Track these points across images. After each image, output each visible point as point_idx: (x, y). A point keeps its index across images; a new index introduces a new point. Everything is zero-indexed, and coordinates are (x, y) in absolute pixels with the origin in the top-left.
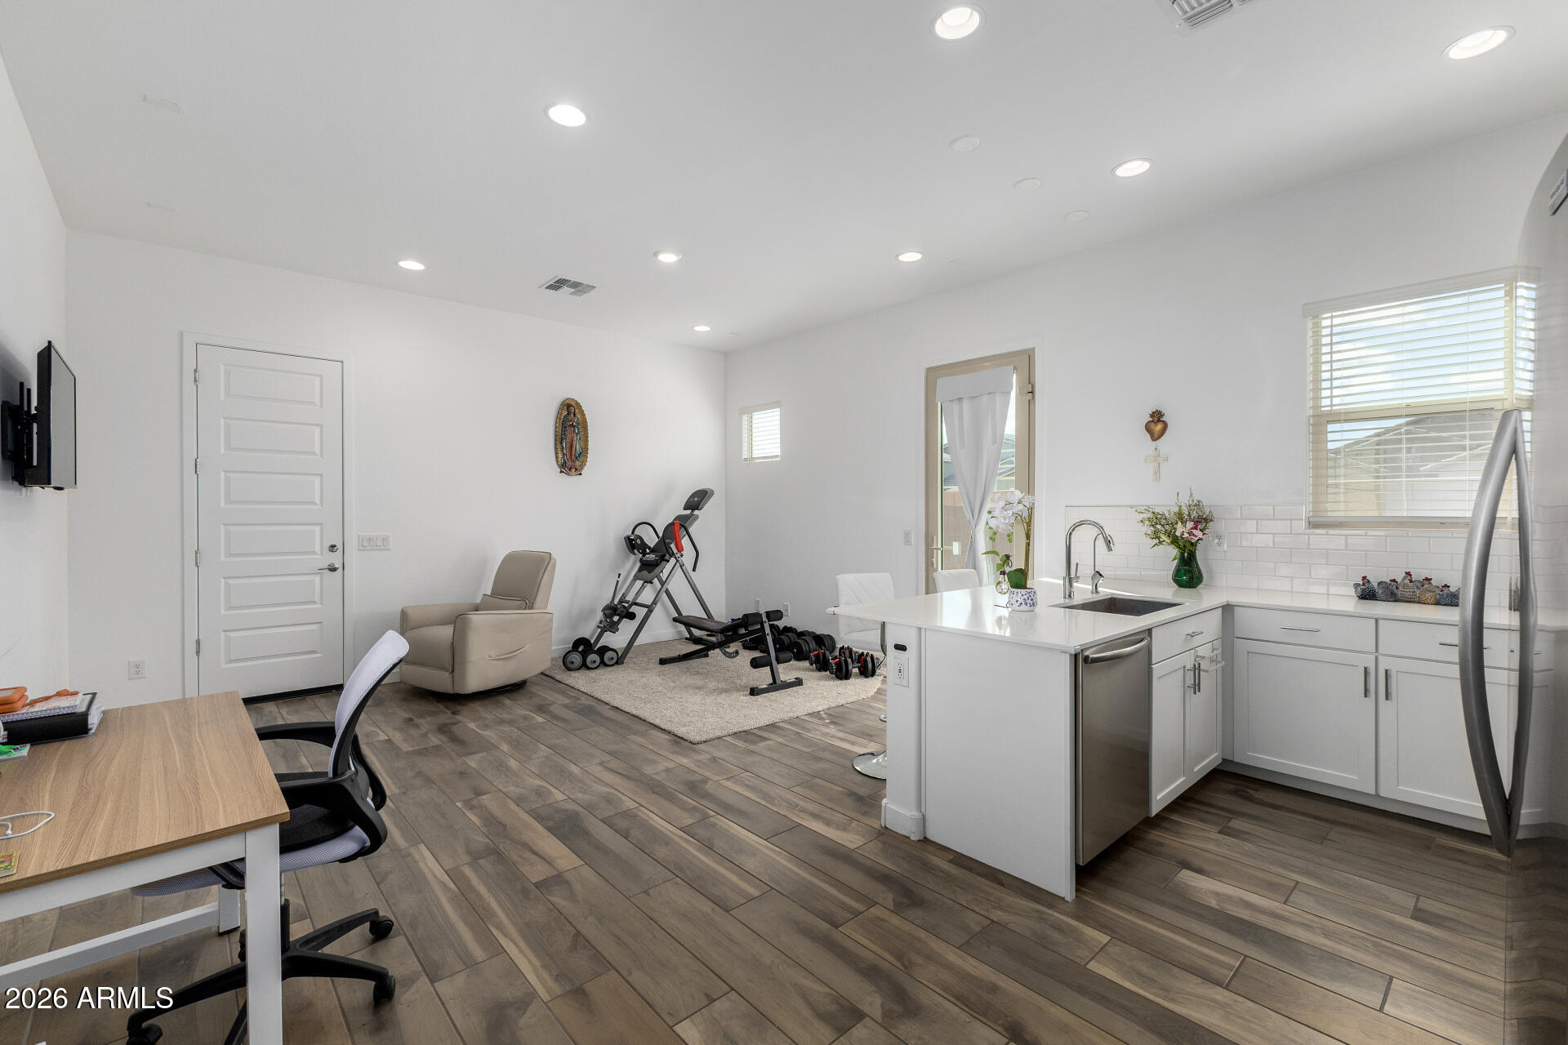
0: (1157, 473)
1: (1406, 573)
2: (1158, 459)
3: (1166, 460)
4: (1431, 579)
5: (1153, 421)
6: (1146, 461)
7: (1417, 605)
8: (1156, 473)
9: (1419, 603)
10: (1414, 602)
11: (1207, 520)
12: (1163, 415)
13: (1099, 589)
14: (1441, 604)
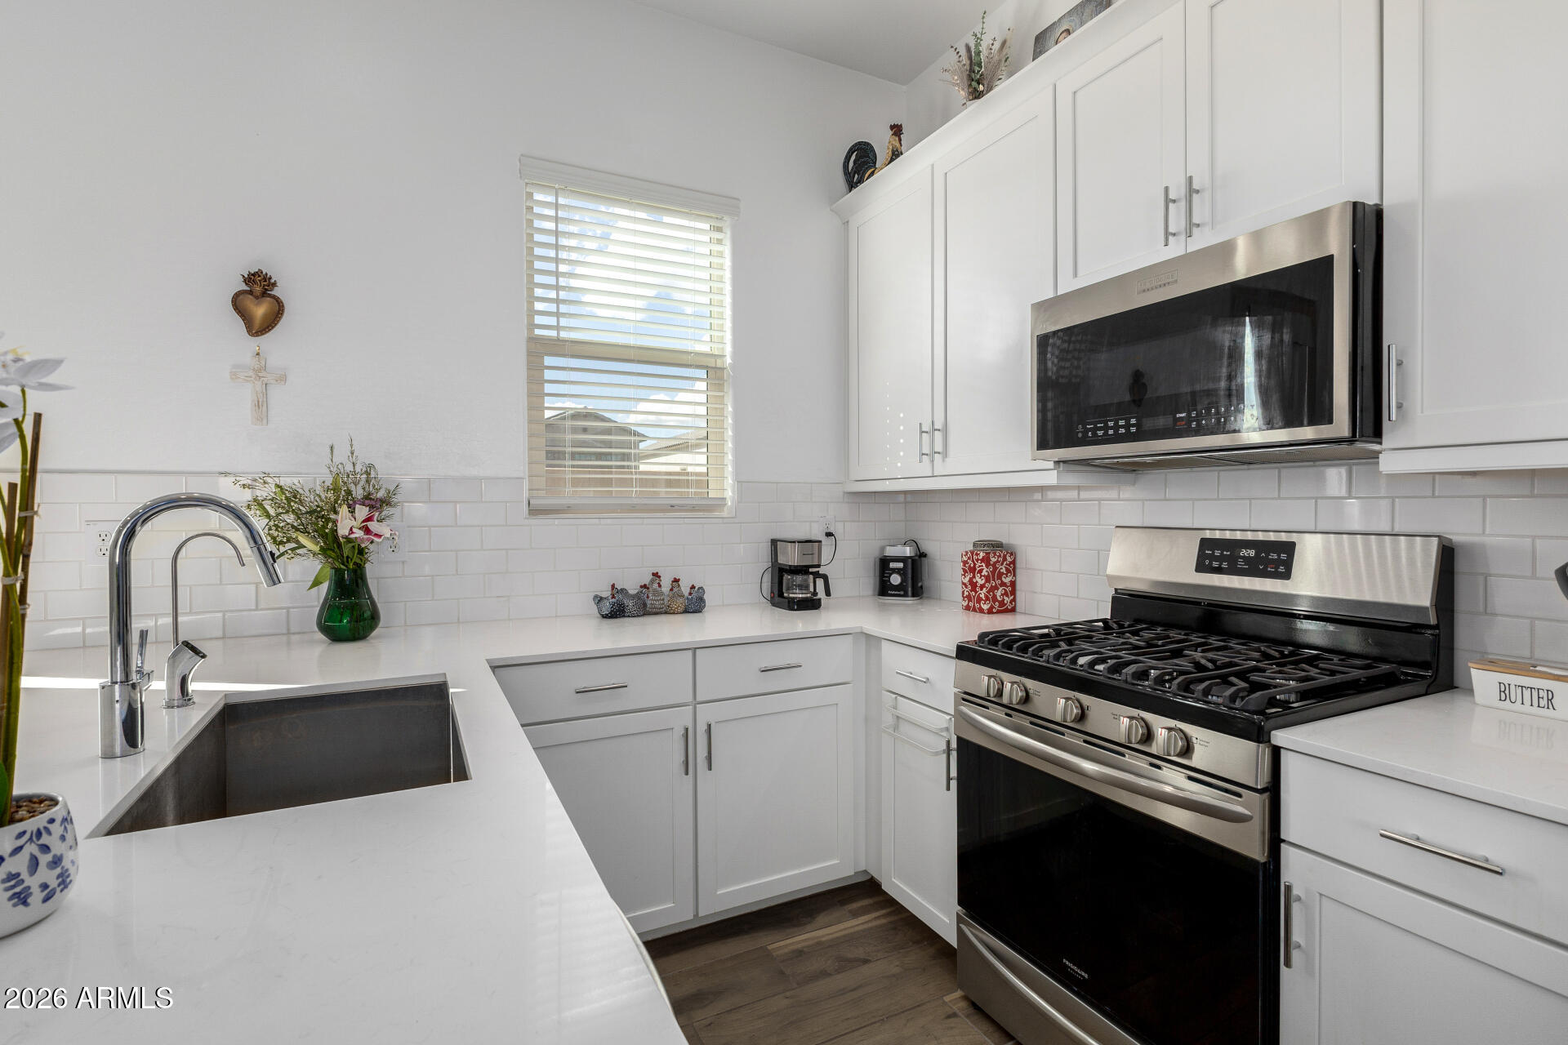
0: (261, 406)
1: (653, 574)
2: (262, 375)
3: (282, 379)
4: (679, 580)
5: (251, 292)
6: (234, 376)
7: (663, 618)
8: (258, 405)
9: (666, 613)
10: (661, 613)
11: (385, 502)
12: (274, 284)
13: (192, 687)
14: (689, 612)
